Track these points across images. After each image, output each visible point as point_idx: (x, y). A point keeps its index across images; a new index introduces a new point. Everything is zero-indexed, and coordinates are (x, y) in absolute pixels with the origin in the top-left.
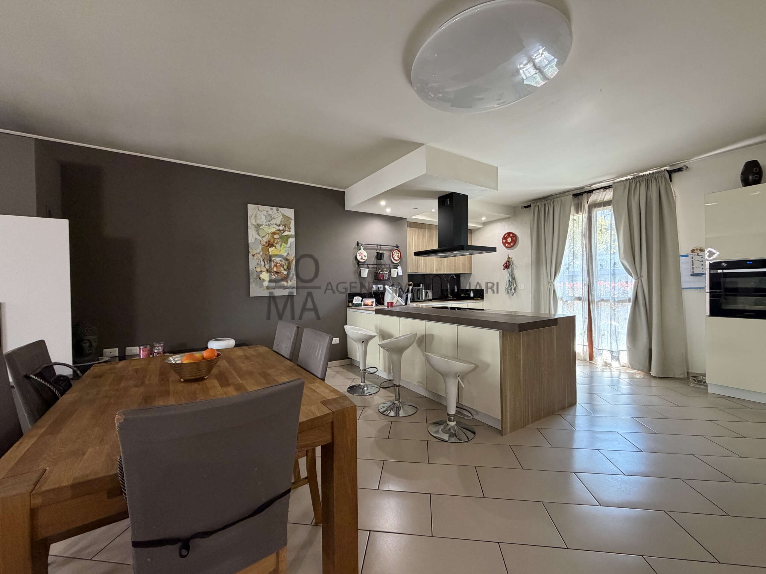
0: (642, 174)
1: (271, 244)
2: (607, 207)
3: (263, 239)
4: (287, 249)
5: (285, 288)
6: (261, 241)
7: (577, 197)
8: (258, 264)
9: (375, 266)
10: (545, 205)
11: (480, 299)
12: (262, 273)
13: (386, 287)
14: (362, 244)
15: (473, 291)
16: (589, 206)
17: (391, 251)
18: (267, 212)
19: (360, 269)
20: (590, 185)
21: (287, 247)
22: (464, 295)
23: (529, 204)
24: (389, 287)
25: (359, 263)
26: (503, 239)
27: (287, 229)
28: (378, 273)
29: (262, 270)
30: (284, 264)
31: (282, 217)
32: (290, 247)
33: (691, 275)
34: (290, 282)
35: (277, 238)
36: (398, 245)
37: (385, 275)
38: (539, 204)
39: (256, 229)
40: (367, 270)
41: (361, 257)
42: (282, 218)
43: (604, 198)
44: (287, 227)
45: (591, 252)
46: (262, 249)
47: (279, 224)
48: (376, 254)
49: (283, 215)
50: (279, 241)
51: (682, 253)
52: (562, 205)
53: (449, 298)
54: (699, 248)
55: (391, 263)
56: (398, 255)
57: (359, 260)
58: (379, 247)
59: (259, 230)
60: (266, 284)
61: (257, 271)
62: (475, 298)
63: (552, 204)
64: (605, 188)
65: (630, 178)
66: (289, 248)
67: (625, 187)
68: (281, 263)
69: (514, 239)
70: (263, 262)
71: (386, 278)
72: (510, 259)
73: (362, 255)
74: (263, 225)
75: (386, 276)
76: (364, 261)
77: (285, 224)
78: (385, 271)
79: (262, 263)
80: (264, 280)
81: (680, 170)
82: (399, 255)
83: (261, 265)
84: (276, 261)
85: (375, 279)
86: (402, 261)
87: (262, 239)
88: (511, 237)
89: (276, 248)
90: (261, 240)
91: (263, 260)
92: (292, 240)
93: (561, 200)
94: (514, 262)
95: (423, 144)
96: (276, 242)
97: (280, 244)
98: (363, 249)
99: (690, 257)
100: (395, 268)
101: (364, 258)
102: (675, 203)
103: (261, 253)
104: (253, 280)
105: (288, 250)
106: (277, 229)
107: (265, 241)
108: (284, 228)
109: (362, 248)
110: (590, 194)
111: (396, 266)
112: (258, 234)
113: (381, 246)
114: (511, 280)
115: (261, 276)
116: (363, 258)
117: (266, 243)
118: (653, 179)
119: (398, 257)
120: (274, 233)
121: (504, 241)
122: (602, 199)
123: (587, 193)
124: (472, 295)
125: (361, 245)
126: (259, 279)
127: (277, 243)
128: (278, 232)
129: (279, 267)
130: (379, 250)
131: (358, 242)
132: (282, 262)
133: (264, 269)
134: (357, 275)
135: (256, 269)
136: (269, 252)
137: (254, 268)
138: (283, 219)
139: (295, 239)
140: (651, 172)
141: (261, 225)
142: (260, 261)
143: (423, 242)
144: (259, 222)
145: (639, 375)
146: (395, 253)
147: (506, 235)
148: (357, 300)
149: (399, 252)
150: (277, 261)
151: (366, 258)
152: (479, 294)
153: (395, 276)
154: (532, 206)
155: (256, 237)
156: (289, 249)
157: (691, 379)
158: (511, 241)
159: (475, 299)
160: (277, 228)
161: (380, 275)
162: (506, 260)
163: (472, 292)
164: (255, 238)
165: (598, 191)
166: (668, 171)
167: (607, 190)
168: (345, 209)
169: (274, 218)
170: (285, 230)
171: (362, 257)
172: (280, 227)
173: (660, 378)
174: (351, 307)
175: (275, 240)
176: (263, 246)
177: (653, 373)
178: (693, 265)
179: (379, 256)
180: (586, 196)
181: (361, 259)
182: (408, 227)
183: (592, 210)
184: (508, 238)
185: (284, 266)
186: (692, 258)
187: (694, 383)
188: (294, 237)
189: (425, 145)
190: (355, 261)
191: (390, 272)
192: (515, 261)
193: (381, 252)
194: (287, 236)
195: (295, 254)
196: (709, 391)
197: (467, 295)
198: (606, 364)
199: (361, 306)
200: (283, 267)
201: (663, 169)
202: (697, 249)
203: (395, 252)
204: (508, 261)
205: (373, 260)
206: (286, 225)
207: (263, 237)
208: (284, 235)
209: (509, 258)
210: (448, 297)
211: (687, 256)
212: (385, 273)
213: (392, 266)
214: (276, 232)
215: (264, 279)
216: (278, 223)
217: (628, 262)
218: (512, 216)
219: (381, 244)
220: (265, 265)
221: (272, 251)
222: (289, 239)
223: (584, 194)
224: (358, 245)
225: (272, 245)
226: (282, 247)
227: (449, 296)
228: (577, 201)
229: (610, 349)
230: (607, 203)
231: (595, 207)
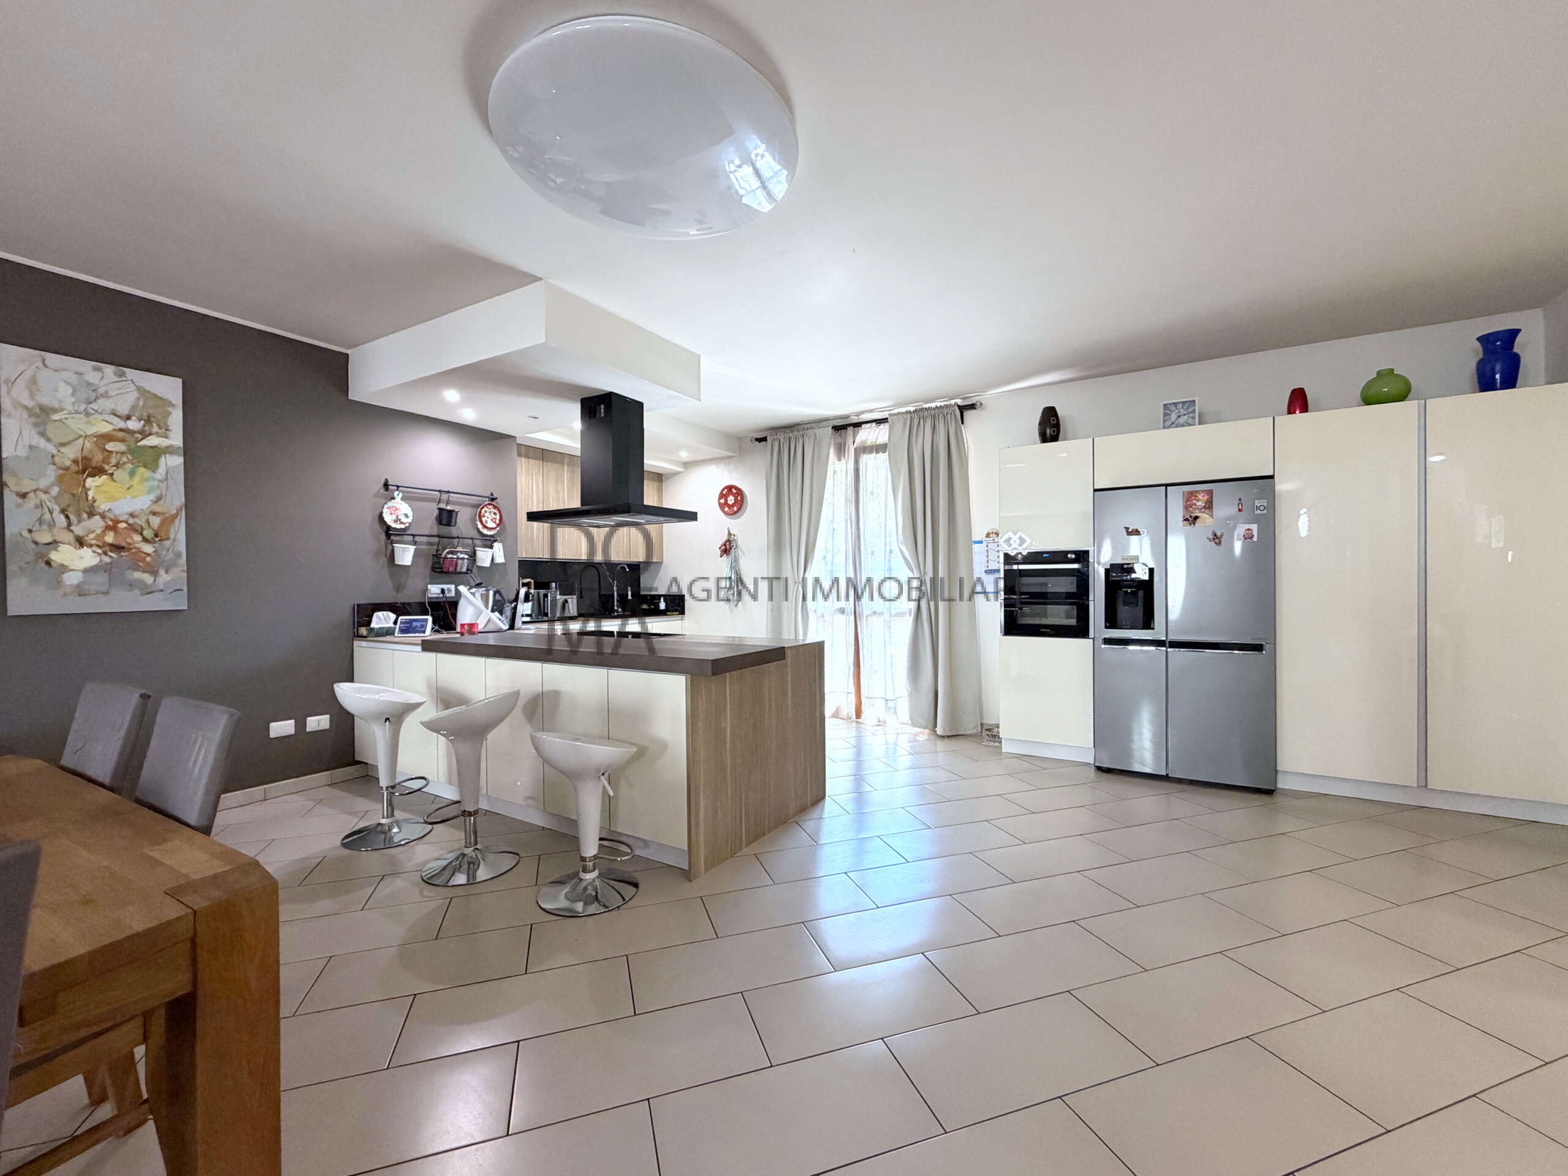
0: (927, 406)
1: (94, 468)
2: (881, 454)
3: (63, 450)
4: (156, 483)
5: (148, 591)
6: (53, 456)
7: (840, 431)
8: (41, 521)
9: (436, 540)
10: (790, 439)
11: (677, 613)
12: (59, 549)
13: (462, 589)
14: (398, 487)
15: (664, 599)
16: (855, 449)
17: (476, 506)
18: (80, 374)
19: (393, 547)
20: (858, 414)
21: (154, 479)
22: (648, 606)
23: (764, 436)
24: (469, 589)
25: (388, 530)
26: (719, 499)
27: (155, 429)
28: (443, 555)
29: (58, 539)
30: (145, 525)
31: (136, 394)
32: (166, 479)
33: (986, 572)
34: (165, 576)
35: (117, 453)
36: (494, 494)
37: (460, 562)
38: (781, 437)
39: (33, 420)
40: (412, 548)
41: (394, 517)
42: (138, 399)
43: (877, 439)
44: (154, 425)
45: (858, 529)
46: (60, 480)
47: (126, 413)
48: (436, 513)
49: (139, 389)
50: (125, 459)
51: (975, 538)
52: (817, 442)
53: (616, 614)
54: (995, 531)
55: (475, 534)
56: (494, 516)
57: (389, 524)
58: (445, 497)
59: (45, 424)
60: (71, 579)
61: (36, 543)
62: (669, 611)
63: (800, 440)
64: (879, 422)
65: (912, 411)
66: (161, 481)
67: (905, 424)
68: (131, 521)
69: (739, 498)
70: (62, 518)
71: (461, 568)
72: (732, 537)
73: (397, 511)
74: (62, 410)
75: (463, 563)
76: (403, 526)
77: (149, 417)
78: (461, 552)
79: (61, 520)
80: (64, 568)
81: (972, 407)
82: (498, 517)
83: (52, 525)
84: (112, 517)
85: (433, 569)
86: (503, 532)
87: (59, 451)
88: (734, 495)
89: (115, 476)
90: (55, 451)
91: (63, 511)
92: (177, 461)
93: (815, 434)
94: (740, 543)
95: (540, 279)
96: (113, 461)
97: (128, 470)
98: (402, 499)
99: (985, 543)
100: (486, 546)
101: (404, 520)
102: (967, 458)
103: (55, 490)
104: (21, 568)
105: (158, 486)
106: (117, 428)
107: (72, 456)
108: (144, 426)
109: (398, 495)
110: (857, 428)
111: (489, 542)
112: (42, 434)
113: (451, 494)
114: (733, 577)
115: (55, 556)
116: (400, 520)
117: (75, 462)
118: (940, 416)
119: (495, 522)
120: (107, 437)
121: (722, 501)
122: (874, 441)
123: (854, 427)
124: (662, 606)
125: (395, 488)
126: (43, 565)
127: (117, 466)
128: (121, 434)
129: (127, 531)
130: (443, 503)
131: (386, 480)
132: (137, 520)
133: (70, 537)
134: (384, 560)
135: (33, 534)
136: (86, 490)
137: (25, 534)
138: (141, 403)
139: (184, 460)
140: (939, 404)
141: (55, 411)
142: (51, 513)
143: (557, 493)
144: (45, 400)
145: (924, 735)
146: (485, 512)
147: (726, 490)
148: (382, 620)
149: (496, 511)
150: (115, 516)
151: (410, 520)
152: (676, 605)
153: (487, 564)
154: (768, 438)
155: (34, 443)
156: (163, 485)
157: (985, 733)
158: (733, 501)
159: (668, 613)
160: (121, 424)
161: (447, 562)
162: (725, 538)
163: (662, 598)
164: (31, 447)
165: (869, 425)
166: (958, 406)
167: (882, 425)
168: (350, 397)
169: (105, 395)
170: (147, 433)
171: (397, 516)
172: (128, 422)
173: (948, 737)
174: (365, 637)
175: (109, 457)
176: (62, 472)
177: (939, 730)
178: (988, 557)
179: (446, 518)
180: (852, 431)
181: (395, 521)
182: (520, 455)
183: (859, 456)
184: (729, 496)
185: (142, 529)
186: (987, 546)
187: (988, 740)
188: (182, 453)
189: (542, 281)
190: (377, 526)
191: (473, 556)
192: (741, 541)
193: (449, 508)
194: (156, 449)
195: (183, 499)
196: (1004, 750)
197: (652, 607)
198: (879, 722)
199: (393, 634)
200: (141, 534)
201: (953, 402)
202: (992, 533)
203: (487, 510)
204: (729, 541)
205: (430, 526)
206: (153, 419)
207: (63, 445)
208: (145, 447)
209: (730, 534)
210: (613, 611)
211: (981, 542)
212: (461, 556)
213: (478, 542)
214: (114, 433)
215: (66, 563)
216: (124, 410)
217: (907, 548)
218: (735, 455)
219: (450, 490)
220: (69, 524)
221: (97, 486)
222: (163, 456)
223: (849, 428)
224: (388, 488)
225: (98, 471)
226: (137, 479)
227: (616, 608)
228: (839, 440)
229: (884, 697)
230: (880, 448)
231: (864, 453)
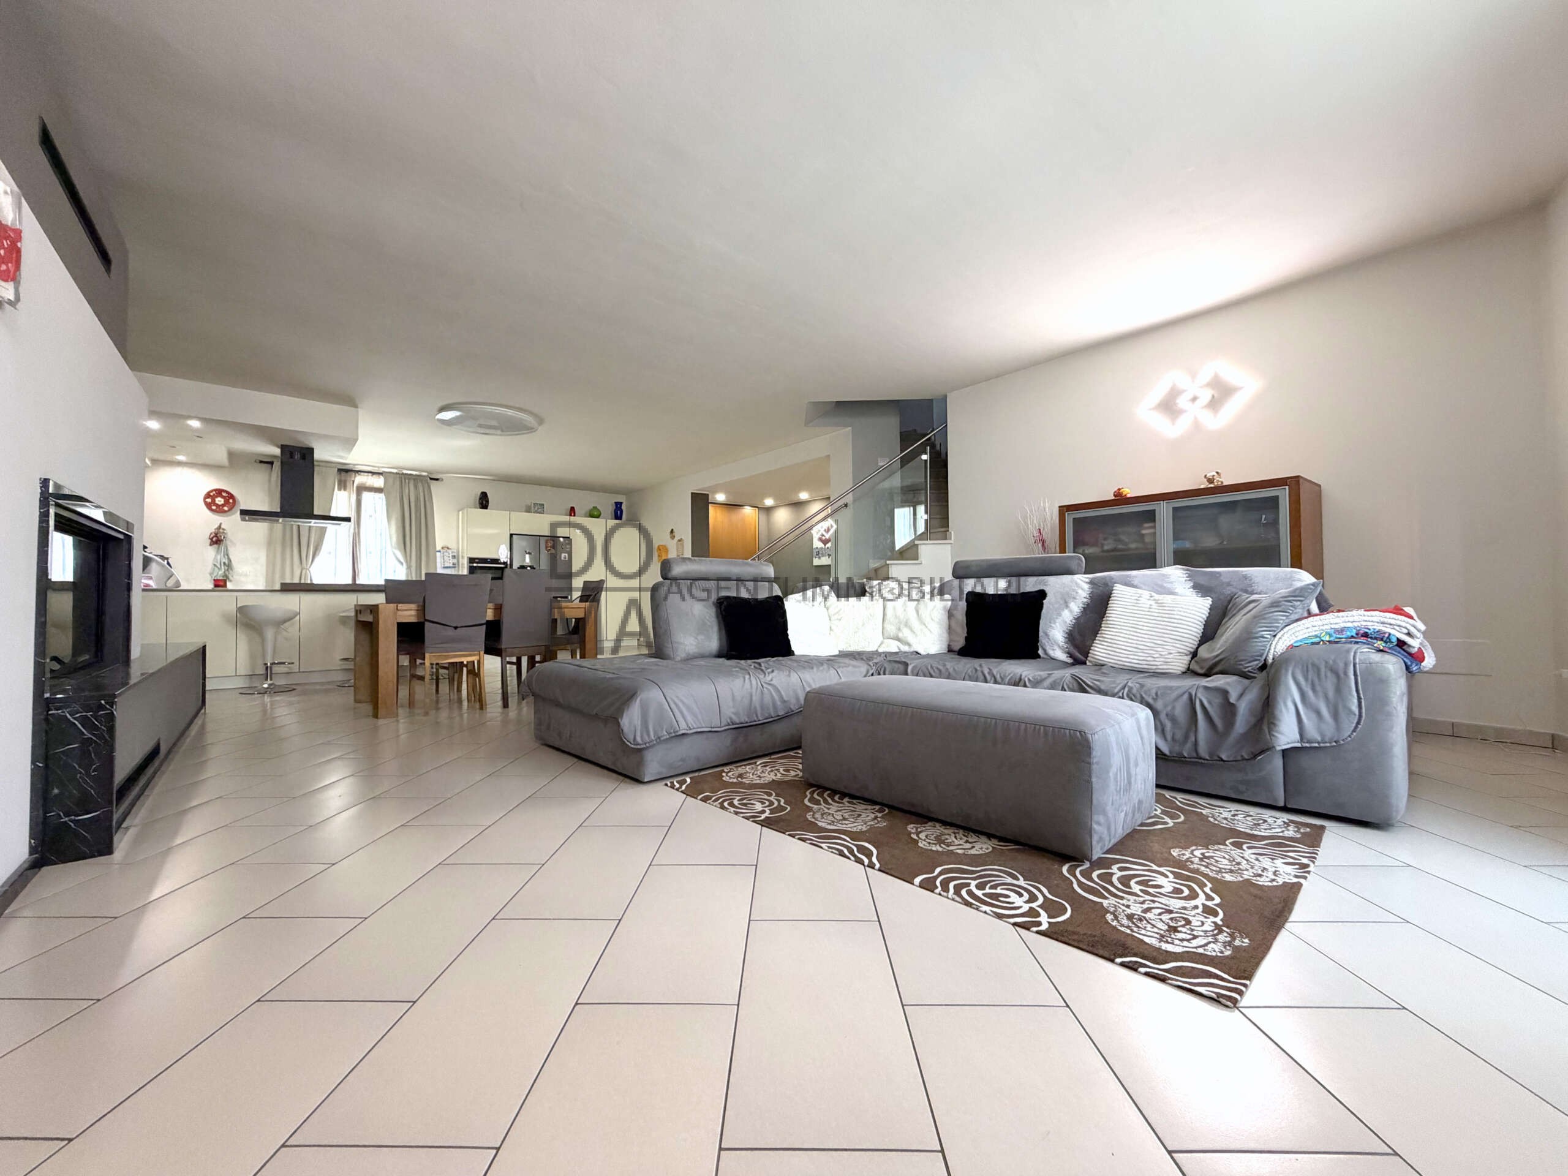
2: (378, 494)
7: (343, 472)
16: (357, 487)
20: (356, 465)
23: (272, 461)
26: (205, 498)
43: (374, 483)
51: (438, 549)
64: (374, 474)
65: (400, 473)
67: (395, 479)
69: (229, 500)
72: (221, 530)
81: (437, 479)
88: (224, 498)
94: (229, 535)
99: (442, 552)
110: (357, 474)
118: (419, 479)
121: (209, 500)
122: (370, 484)
123: (353, 472)
140: (416, 473)
147: (215, 493)
158: (222, 502)
162: (214, 530)
165: (366, 474)
166: (429, 477)
167: (377, 477)
178: (445, 560)
180: (352, 475)
183: (360, 492)
184: (217, 498)
192: (234, 535)
201: (426, 474)
202: (445, 547)
204: (217, 533)
209: (218, 528)
217: (399, 552)
223: (350, 472)
228: (342, 478)
230: (378, 490)
231: (365, 491)
